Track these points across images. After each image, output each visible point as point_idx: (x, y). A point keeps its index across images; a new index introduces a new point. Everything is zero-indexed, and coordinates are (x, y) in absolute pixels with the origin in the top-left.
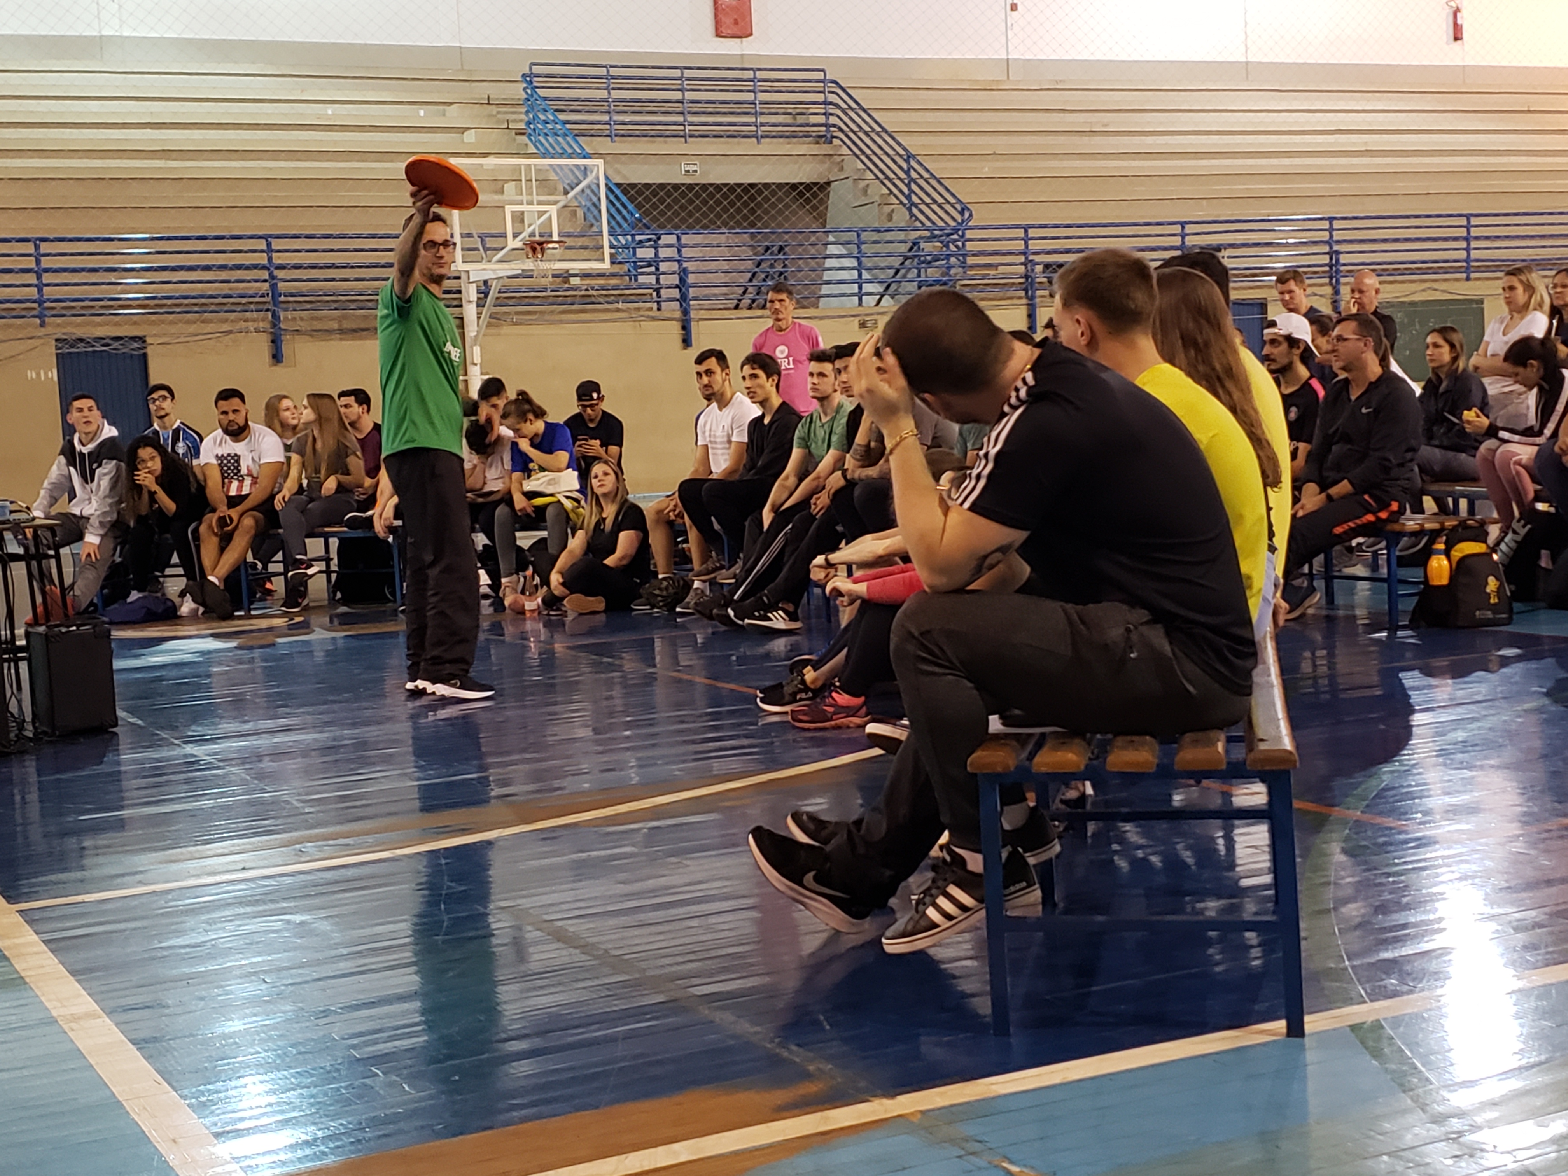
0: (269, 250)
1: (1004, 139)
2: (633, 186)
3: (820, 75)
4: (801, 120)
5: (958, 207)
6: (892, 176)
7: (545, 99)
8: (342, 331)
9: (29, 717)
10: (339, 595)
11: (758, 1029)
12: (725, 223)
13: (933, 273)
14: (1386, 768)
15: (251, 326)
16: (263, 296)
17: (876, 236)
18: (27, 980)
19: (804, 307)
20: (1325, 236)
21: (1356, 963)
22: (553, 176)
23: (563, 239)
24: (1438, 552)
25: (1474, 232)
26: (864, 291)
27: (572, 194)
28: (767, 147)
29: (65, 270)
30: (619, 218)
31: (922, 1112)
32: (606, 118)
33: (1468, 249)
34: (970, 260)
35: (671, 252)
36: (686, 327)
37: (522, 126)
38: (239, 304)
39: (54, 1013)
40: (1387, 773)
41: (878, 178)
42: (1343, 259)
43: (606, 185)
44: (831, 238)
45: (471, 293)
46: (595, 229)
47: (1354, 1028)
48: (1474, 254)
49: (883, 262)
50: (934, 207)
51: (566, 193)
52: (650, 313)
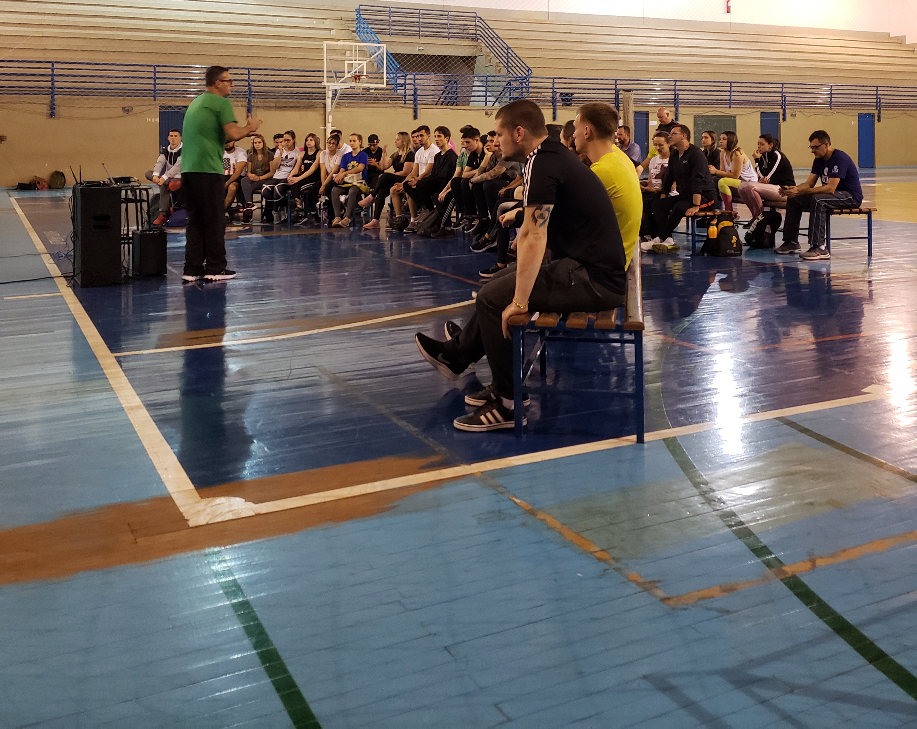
0: (249, 74)
1: (547, 43)
2: (397, 54)
3: (474, 15)
4: (465, 32)
5: (527, 69)
6: (501, 55)
7: (364, 19)
8: (276, 107)
9: (131, 267)
10: (265, 218)
11: (416, 429)
12: (433, 71)
13: (515, 95)
14: (687, 319)
15: (239, 104)
16: (245, 92)
17: (493, 79)
18: (114, 389)
19: (464, 105)
20: (673, 87)
21: (668, 409)
22: (366, 49)
23: (368, 74)
24: (713, 225)
25: (733, 89)
26: (488, 100)
27: (372, 58)
28: (452, 41)
29: (165, 78)
30: (391, 67)
31: (482, 472)
32: (388, 27)
33: (730, 96)
34: (531, 90)
35: (411, 82)
36: (415, 111)
37: (355, 29)
38: (235, 95)
39: (123, 406)
40: (686, 322)
41: (495, 56)
42: (680, 97)
43: (387, 54)
44: (476, 79)
45: (329, 94)
46: (381, 71)
47: (665, 440)
48: (733, 98)
49: (497, 89)
50: (517, 68)
51: (371, 56)
52: (402, 105)
